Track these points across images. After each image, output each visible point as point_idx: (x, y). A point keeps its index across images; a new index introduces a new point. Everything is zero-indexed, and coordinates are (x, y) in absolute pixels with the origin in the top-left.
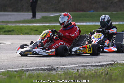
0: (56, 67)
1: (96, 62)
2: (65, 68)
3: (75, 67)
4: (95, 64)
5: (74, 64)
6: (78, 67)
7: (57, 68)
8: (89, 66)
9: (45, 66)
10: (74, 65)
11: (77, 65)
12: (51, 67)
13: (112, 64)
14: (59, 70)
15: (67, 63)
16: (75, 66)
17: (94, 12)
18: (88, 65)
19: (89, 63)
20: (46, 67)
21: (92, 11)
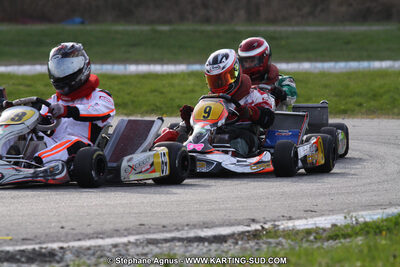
0: (55, 246)
1: (195, 226)
2: (89, 249)
3: (126, 245)
4: (192, 234)
5: (117, 232)
6: (136, 244)
7: (62, 248)
8: (173, 240)
9: (13, 242)
10: (120, 236)
11: (132, 239)
12: (37, 247)
13: (255, 235)
14: (69, 256)
15: (89, 231)
16: (125, 240)
17: (83, 23)
18: (168, 235)
19: (170, 231)
20: (18, 248)
21: (78, 20)
